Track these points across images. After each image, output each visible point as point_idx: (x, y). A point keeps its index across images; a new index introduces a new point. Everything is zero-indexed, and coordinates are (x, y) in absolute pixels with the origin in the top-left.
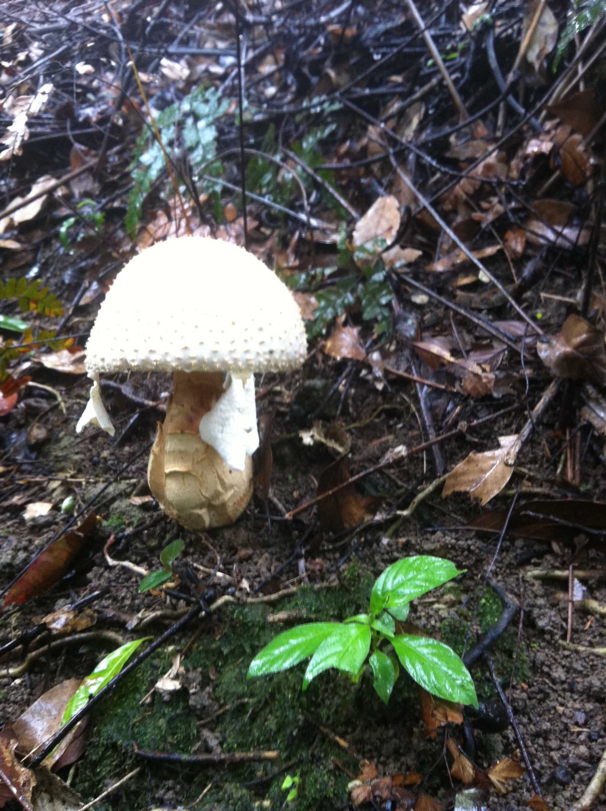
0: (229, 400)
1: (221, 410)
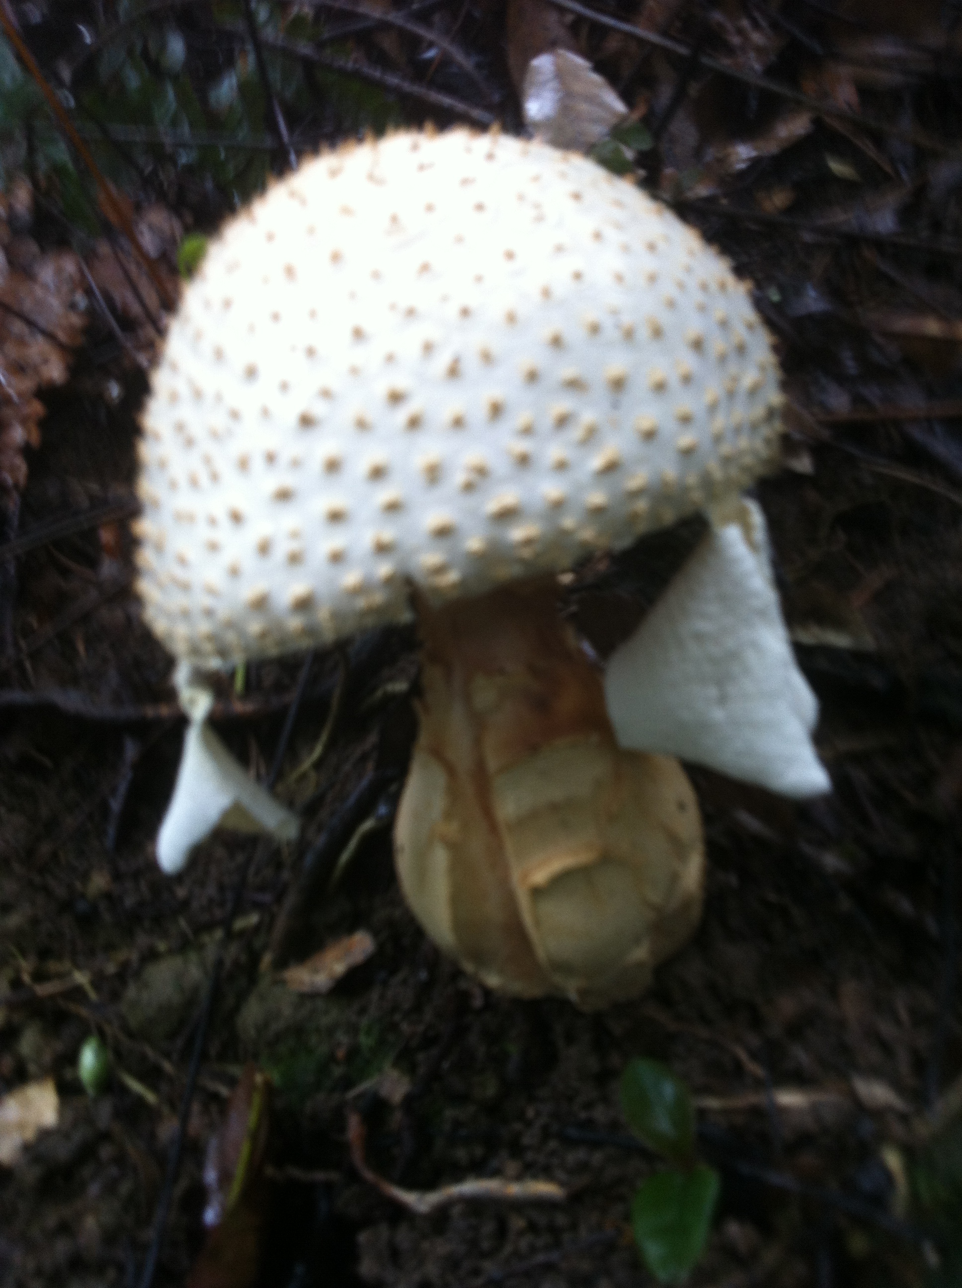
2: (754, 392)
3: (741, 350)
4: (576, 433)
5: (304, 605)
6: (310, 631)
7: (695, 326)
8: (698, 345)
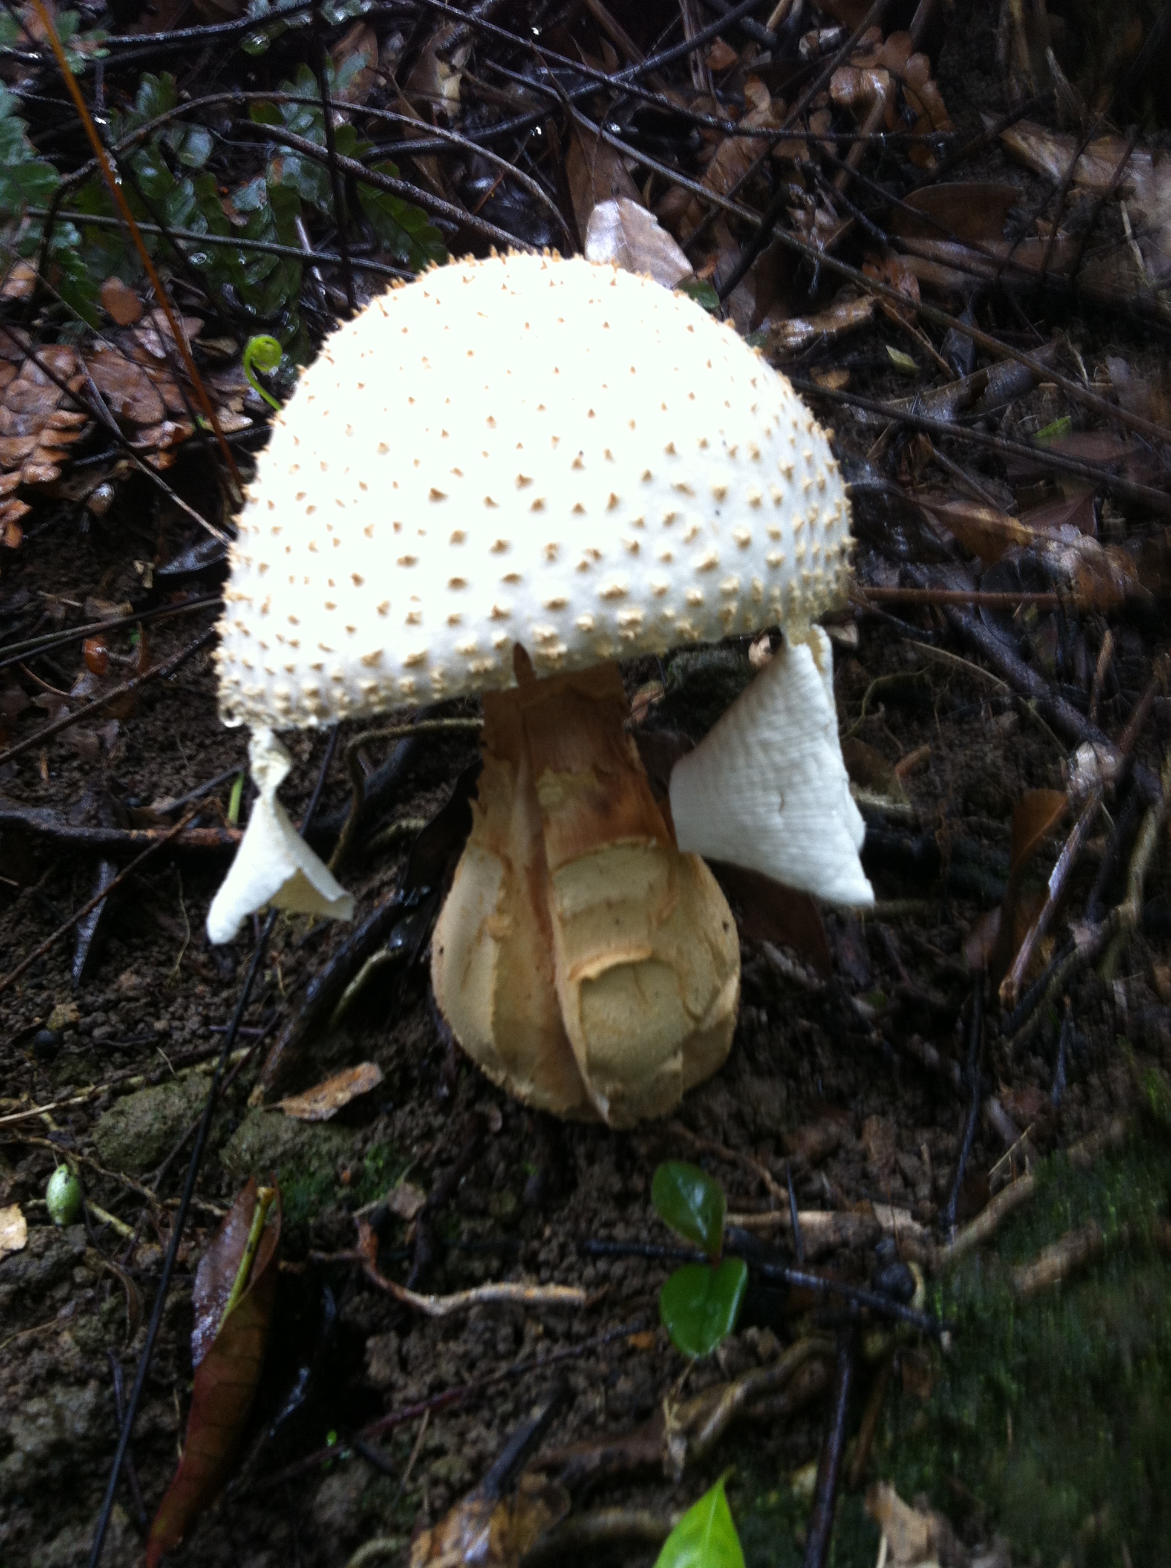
0: (790, 710)
1: (766, 746)
2: (829, 527)
3: (822, 488)
4: (682, 532)
5: (417, 664)
6: (417, 691)
7: (787, 458)
8: (789, 474)
